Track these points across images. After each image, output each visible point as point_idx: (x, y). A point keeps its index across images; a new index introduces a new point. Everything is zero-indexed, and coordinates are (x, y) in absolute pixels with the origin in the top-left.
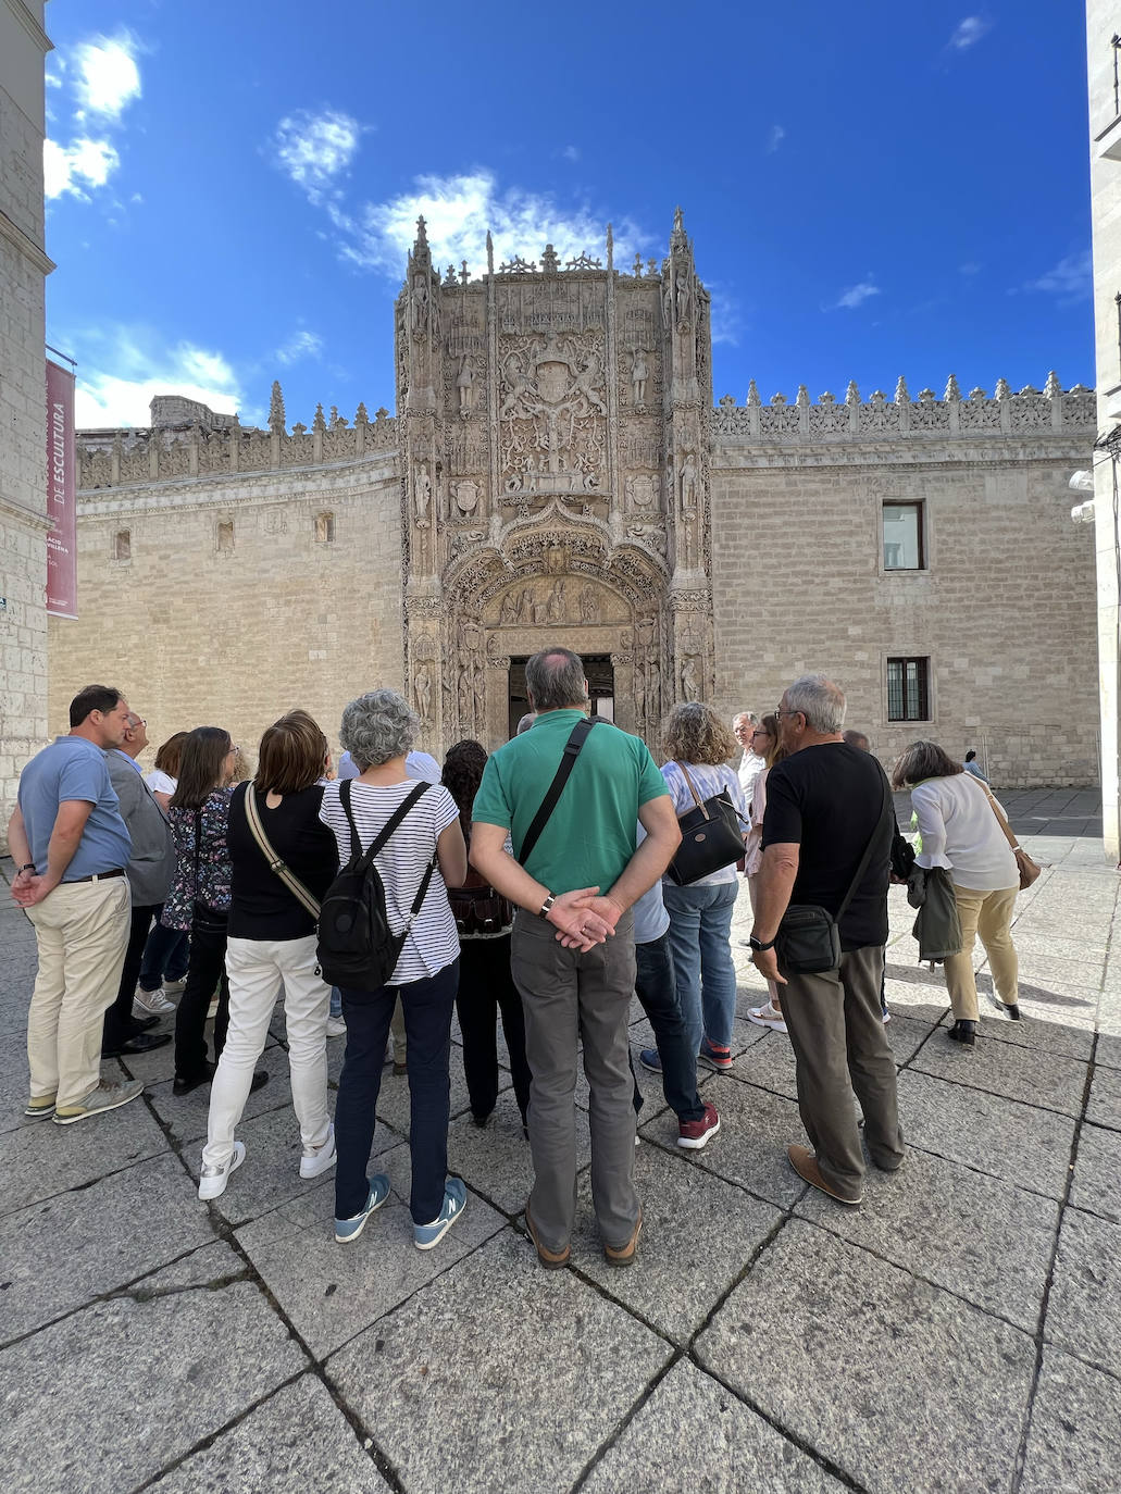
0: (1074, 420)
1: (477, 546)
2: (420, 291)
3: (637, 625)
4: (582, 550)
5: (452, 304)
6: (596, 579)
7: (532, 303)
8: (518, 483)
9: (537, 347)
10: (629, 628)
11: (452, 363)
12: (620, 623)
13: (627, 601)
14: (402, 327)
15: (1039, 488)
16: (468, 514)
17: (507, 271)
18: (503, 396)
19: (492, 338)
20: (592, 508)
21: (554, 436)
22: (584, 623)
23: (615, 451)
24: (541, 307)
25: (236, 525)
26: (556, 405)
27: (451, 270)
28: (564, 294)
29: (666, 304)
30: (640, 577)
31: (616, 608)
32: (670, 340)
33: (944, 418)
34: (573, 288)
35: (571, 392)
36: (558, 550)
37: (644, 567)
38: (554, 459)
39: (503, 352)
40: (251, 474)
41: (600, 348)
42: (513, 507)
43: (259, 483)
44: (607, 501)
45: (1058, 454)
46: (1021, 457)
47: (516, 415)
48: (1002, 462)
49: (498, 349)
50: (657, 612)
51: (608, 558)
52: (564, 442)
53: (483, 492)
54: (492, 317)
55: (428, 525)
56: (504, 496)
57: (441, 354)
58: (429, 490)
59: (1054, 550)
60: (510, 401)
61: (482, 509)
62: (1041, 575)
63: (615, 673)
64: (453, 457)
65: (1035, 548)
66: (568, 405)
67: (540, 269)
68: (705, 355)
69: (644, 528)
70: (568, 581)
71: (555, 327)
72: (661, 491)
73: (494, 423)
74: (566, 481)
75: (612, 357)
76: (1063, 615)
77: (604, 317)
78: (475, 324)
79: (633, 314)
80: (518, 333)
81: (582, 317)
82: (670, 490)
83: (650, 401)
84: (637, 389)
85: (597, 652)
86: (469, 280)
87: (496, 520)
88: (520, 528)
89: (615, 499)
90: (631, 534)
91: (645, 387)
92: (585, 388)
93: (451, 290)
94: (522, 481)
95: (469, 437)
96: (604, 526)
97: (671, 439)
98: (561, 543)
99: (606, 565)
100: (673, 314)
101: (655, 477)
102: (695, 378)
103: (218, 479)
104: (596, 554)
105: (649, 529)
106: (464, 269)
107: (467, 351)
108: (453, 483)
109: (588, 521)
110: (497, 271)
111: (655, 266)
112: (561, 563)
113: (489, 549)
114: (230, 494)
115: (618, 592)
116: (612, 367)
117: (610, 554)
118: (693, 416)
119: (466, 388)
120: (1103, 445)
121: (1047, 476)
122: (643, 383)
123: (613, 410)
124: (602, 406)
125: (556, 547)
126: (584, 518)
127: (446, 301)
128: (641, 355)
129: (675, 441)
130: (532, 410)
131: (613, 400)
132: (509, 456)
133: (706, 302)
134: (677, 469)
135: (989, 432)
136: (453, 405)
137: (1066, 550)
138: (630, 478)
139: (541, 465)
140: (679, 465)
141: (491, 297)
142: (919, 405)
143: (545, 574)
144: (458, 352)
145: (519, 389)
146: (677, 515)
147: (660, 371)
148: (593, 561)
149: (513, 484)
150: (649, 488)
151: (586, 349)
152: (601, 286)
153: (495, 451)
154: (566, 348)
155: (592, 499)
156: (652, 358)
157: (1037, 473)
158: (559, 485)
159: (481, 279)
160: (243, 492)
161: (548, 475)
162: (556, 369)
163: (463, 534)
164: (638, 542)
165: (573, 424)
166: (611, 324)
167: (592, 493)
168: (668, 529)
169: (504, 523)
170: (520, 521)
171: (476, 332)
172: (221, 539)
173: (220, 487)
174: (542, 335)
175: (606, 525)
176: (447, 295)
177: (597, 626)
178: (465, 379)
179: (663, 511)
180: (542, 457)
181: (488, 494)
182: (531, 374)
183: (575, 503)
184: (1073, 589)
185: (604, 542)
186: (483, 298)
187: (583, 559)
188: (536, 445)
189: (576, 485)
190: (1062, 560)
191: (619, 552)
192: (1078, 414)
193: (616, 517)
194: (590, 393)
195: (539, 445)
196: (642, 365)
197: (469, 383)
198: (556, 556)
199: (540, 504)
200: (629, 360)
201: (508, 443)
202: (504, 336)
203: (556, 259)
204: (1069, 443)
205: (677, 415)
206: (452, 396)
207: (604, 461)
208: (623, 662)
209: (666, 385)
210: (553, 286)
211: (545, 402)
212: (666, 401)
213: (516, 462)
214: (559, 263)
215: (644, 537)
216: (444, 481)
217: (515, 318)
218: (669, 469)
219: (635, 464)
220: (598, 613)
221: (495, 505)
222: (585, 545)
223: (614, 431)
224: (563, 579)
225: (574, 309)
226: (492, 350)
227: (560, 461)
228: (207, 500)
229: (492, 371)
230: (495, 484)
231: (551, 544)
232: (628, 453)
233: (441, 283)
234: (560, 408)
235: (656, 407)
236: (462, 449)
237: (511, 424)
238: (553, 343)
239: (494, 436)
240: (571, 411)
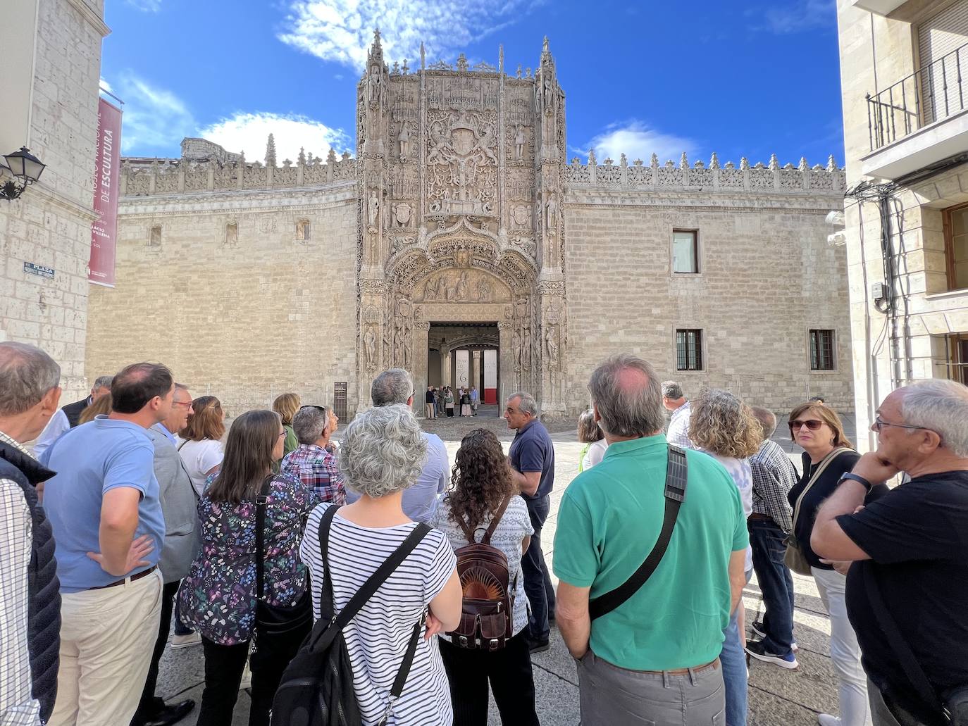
0: (786, 185)
1: (409, 246)
2: (375, 76)
3: (516, 303)
4: (480, 252)
5: (396, 87)
6: (488, 272)
7: (450, 90)
8: (438, 206)
9: (452, 118)
10: (510, 305)
11: (396, 125)
12: (504, 301)
13: (509, 287)
14: (362, 99)
15: (767, 226)
16: (403, 226)
17: (433, 68)
18: (429, 149)
19: (422, 111)
20: (488, 225)
21: (463, 177)
22: (481, 301)
23: (503, 189)
24: (456, 92)
25: (240, 226)
26: (465, 157)
27: (396, 65)
28: (471, 86)
29: (538, 96)
30: (519, 272)
31: (502, 292)
32: (540, 120)
33: (710, 179)
34: (477, 82)
35: (475, 149)
36: (464, 252)
37: (521, 266)
38: (463, 192)
39: (430, 120)
40: (251, 191)
41: (494, 122)
42: (435, 222)
43: (257, 198)
44: (497, 221)
45: (778, 205)
46: (756, 206)
47: (437, 162)
48: (745, 208)
49: (426, 118)
50: (529, 295)
51: (498, 258)
52: (469, 181)
53: (414, 211)
54: (423, 97)
55: (376, 231)
56: (428, 215)
57: (388, 118)
59: (777, 264)
60: (434, 152)
61: (413, 222)
62: (769, 280)
63: (501, 334)
64: (394, 187)
65: (766, 262)
66: (472, 157)
67: (455, 69)
68: (562, 131)
69: (522, 239)
70: (469, 273)
71: (464, 107)
72: (533, 216)
73: (423, 166)
74: (470, 207)
75: (502, 127)
76: (783, 305)
77: (497, 103)
78: (412, 101)
79: (516, 102)
80: (440, 108)
81: (482, 101)
82: (540, 215)
83: (526, 157)
84: (518, 149)
85: (488, 320)
86: (408, 72)
87: (423, 230)
88: (439, 236)
89: (503, 220)
90: (513, 243)
91: (524, 148)
92: (484, 147)
93: (395, 78)
94: (441, 205)
95: (405, 174)
96: (495, 237)
97: (540, 183)
98: (467, 247)
99: (496, 263)
100: (542, 103)
101: (529, 207)
102: (556, 145)
103: (228, 194)
104: (489, 255)
105: (525, 240)
106: (405, 65)
107: (406, 118)
108: (394, 204)
109: (485, 233)
110: (427, 67)
111: (531, 73)
112: (465, 261)
113: (418, 249)
114: (236, 204)
115: (504, 281)
116: (502, 134)
117: (499, 255)
118: (554, 169)
119: (404, 142)
120: (852, 194)
121: (772, 219)
122: (522, 146)
123: (502, 162)
125: (463, 250)
126: (482, 232)
127: (392, 84)
128: (521, 128)
129: (543, 184)
130: (448, 159)
131: (502, 156)
132: (432, 188)
133: (563, 97)
134: (544, 202)
135: (737, 189)
136: (395, 153)
137: (784, 264)
138: (512, 207)
139: (454, 195)
140: (545, 200)
141: (423, 83)
142: (695, 170)
143: (455, 267)
144: (400, 118)
145: (440, 145)
146: (544, 232)
147: (533, 139)
148: (487, 260)
149: (434, 207)
150: (525, 213)
151: (485, 122)
152: (495, 82)
153: (422, 184)
154: (472, 120)
155: (488, 219)
156: (527, 130)
157: (766, 216)
158: (466, 209)
159: (416, 72)
160: (246, 204)
161: (458, 202)
162: (465, 134)
163: (400, 238)
164: (518, 249)
165: (475, 170)
166: (501, 106)
167: (488, 215)
168: (537, 242)
169: (428, 233)
170: (440, 231)
171: (412, 106)
172: (228, 235)
173: (229, 199)
174: (457, 111)
175: (497, 236)
176: (392, 81)
177: (489, 303)
178: (404, 136)
179: (534, 229)
180: (455, 189)
181: (417, 213)
182: (448, 135)
183: (476, 221)
184: (788, 289)
185: (496, 249)
186: (418, 84)
187: (480, 258)
188: (451, 182)
189: (478, 209)
190: (782, 270)
191: (505, 255)
192: (789, 181)
193: (503, 232)
194: (487, 150)
195: (453, 182)
197: (407, 139)
198: (463, 255)
199: (453, 221)
200: (513, 131)
201: (432, 180)
202: (430, 109)
203: (466, 63)
204: (784, 199)
205: (544, 167)
206: (395, 146)
207: (495, 194)
208: (507, 328)
209: (537, 149)
210: (464, 80)
211: (457, 154)
212: (537, 158)
213: (437, 192)
214: (468, 66)
215: (522, 246)
216: (388, 202)
217: (439, 99)
218: (539, 202)
219: (516, 198)
220: (490, 294)
221: (423, 220)
222: (482, 249)
223: (503, 176)
224: (467, 271)
225: (477, 96)
226: (422, 118)
227: (467, 193)
228: (219, 208)
229: (423, 132)
230: (423, 206)
231: (460, 248)
232: (512, 190)
233: (390, 73)
234: (467, 159)
235: (531, 162)
236: (401, 182)
237: (434, 167)
238: (464, 116)
239: (423, 175)
240: (475, 161)
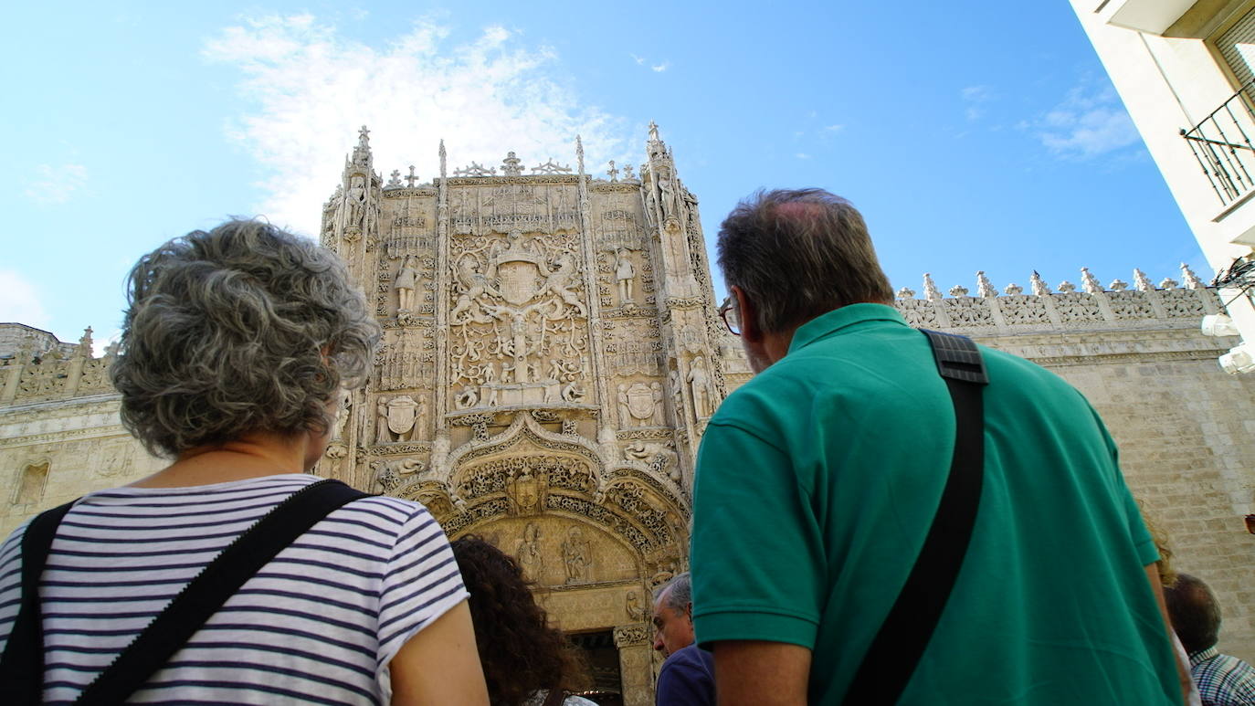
0: (1125, 314)
1: (413, 480)
2: (357, 192)
3: (649, 583)
4: (564, 480)
5: (395, 206)
6: (584, 519)
7: (492, 204)
8: (473, 397)
9: (497, 246)
10: (637, 588)
11: (391, 263)
12: (623, 582)
13: (632, 548)
14: (331, 228)
15: (1118, 386)
16: (401, 439)
17: (461, 175)
18: (455, 298)
19: (442, 239)
20: (576, 424)
21: (520, 341)
22: (572, 583)
23: (600, 356)
24: (503, 207)
25: (53, 466)
26: (523, 306)
27: (395, 174)
28: (530, 196)
29: (650, 204)
30: (647, 514)
31: (616, 559)
32: (657, 239)
33: (985, 314)
34: (540, 191)
35: (542, 292)
36: (529, 482)
37: (653, 500)
38: (522, 367)
39: (455, 251)
40: (93, 399)
41: (575, 248)
42: (466, 427)
43: (104, 409)
44: (595, 415)
45: (1122, 349)
46: (1084, 353)
47: (471, 319)
48: (1066, 358)
49: (449, 250)
50: (676, 561)
51: (601, 488)
52: (534, 348)
53: (424, 409)
54: (443, 218)
55: (343, 452)
56: (454, 414)
57: (377, 254)
58: (350, 408)
59: (1163, 455)
60: (464, 303)
61: (422, 431)
62: (1160, 487)
63: (623, 658)
64: (385, 369)
65: (1141, 455)
66: (537, 306)
67: (500, 173)
68: (700, 254)
69: (648, 447)
70: (544, 525)
71: (519, 227)
72: (665, 402)
73: (443, 328)
74: (538, 393)
75: (590, 255)
76: (1205, 536)
77: (579, 218)
78: (422, 224)
79: (612, 215)
80: (475, 232)
81: (551, 218)
82: (678, 398)
83: (641, 300)
84: (623, 288)
85: (593, 626)
86: (416, 183)
87: (442, 444)
88: (475, 454)
89: (605, 413)
90: (630, 456)
91: (633, 285)
92: (558, 288)
93: (395, 192)
94: (478, 394)
95: (408, 344)
96: (592, 446)
97: (671, 340)
98: (534, 472)
99: (599, 498)
100: (659, 212)
101: (655, 385)
102: (692, 275)
103: (42, 407)
104: (583, 485)
105: (654, 448)
106: (412, 173)
107: (410, 251)
108: (384, 400)
109: (571, 441)
110: (450, 174)
111: (632, 172)
112: (534, 500)
113: (428, 483)
114: (55, 425)
115: (618, 537)
116: (591, 265)
117: (603, 482)
118: (696, 315)
119: (407, 290)
121: (1122, 373)
122: (630, 282)
123: (595, 312)
124: (580, 305)
125: (527, 477)
126: (565, 438)
127: (387, 202)
128: (625, 253)
129: (677, 342)
130: (492, 313)
131: (594, 301)
132: (461, 366)
133: (693, 204)
134: (683, 373)
135: (1040, 328)
136: (389, 308)
137: (1177, 455)
138: (622, 387)
139: (505, 374)
140: (686, 369)
141: (443, 198)
142: (954, 302)
143: (511, 515)
144: (400, 252)
145: (476, 290)
146: (690, 428)
147: (649, 269)
148: (578, 495)
149: (466, 399)
150: (648, 398)
151: (557, 249)
152: (572, 188)
153: (442, 359)
154: (533, 247)
155: (575, 413)
156: (637, 256)
157: (1109, 369)
158: (529, 398)
159: (432, 182)
160: (75, 422)
161: (514, 387)
162: (523, 269)
163: (394, 464)
164: (641, 466)
165: (545, 327)
166: (586, 223)
167: (574, 406)
168: (679, 448)
169: (453, 448)
170: (477, 444)
171: (422, 232)
172: (24, 487)
173: (42, 415)
174: (505, 234)
175: (595, 445)
176: (389, 197)
177: (589, 587)
178: (406, 280)
179: (670, 426)
180: (505, 364)
181: (431, 413)
182: (490, 273)
183: (546, 417)
184: (1204, 502)
185: (594, 467)
186: (434, 199)
187: (565, 493)
188: (497, 351)
189: (554, 396)
190: (1177, 467)
191: (615, 480)
192: (1128, 308)
193: (608, 435)
194: (566, 294)
195: (502, 352)
196: (626, 264)
197: (411, 284)
198: (527, 490)
199: (504, 422)
200: (610, 260)
201: (460, 350)
202: (457, 235)
203: (519, 164)
204: (1130, 338)
205: (676, 315)
206: (389, 298)
207: (587, 368)
208: (633, 641)
209: (657, 285)
210: (517, 188)
211: (508, 303)
212: (660, 299)
213: (471, 372)
214: (523, 168)
215: (649, 460)
216: (371, 397)
217: (473, 219)
218: (673, 374)
219: (628, 371)
220: (591, 568)
221: (441, 425)
222: (568, 473)
223: (598, 334)
224: (538, 522)
225: (542, 210)
226: (442, 250)
227: (530, 369)
228: (18, 433)
229: (442, 272)
230: (441, 399)
231: (520, 473)
232: (618, 358)
233: (384, 185)
234: (528, 310)
235: (648, 307)
236: (398, 359)
237: (465, 329)
238: (518, 242)
239: (441, 342)
240: (543, 312)
